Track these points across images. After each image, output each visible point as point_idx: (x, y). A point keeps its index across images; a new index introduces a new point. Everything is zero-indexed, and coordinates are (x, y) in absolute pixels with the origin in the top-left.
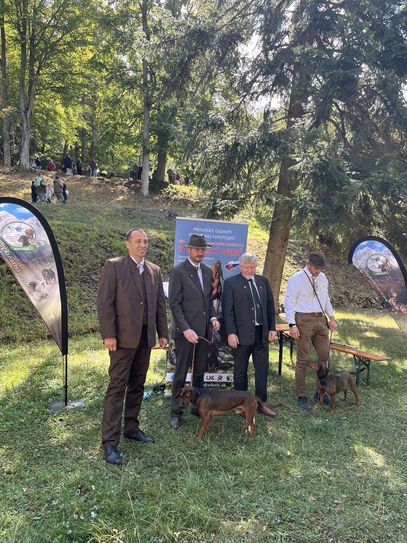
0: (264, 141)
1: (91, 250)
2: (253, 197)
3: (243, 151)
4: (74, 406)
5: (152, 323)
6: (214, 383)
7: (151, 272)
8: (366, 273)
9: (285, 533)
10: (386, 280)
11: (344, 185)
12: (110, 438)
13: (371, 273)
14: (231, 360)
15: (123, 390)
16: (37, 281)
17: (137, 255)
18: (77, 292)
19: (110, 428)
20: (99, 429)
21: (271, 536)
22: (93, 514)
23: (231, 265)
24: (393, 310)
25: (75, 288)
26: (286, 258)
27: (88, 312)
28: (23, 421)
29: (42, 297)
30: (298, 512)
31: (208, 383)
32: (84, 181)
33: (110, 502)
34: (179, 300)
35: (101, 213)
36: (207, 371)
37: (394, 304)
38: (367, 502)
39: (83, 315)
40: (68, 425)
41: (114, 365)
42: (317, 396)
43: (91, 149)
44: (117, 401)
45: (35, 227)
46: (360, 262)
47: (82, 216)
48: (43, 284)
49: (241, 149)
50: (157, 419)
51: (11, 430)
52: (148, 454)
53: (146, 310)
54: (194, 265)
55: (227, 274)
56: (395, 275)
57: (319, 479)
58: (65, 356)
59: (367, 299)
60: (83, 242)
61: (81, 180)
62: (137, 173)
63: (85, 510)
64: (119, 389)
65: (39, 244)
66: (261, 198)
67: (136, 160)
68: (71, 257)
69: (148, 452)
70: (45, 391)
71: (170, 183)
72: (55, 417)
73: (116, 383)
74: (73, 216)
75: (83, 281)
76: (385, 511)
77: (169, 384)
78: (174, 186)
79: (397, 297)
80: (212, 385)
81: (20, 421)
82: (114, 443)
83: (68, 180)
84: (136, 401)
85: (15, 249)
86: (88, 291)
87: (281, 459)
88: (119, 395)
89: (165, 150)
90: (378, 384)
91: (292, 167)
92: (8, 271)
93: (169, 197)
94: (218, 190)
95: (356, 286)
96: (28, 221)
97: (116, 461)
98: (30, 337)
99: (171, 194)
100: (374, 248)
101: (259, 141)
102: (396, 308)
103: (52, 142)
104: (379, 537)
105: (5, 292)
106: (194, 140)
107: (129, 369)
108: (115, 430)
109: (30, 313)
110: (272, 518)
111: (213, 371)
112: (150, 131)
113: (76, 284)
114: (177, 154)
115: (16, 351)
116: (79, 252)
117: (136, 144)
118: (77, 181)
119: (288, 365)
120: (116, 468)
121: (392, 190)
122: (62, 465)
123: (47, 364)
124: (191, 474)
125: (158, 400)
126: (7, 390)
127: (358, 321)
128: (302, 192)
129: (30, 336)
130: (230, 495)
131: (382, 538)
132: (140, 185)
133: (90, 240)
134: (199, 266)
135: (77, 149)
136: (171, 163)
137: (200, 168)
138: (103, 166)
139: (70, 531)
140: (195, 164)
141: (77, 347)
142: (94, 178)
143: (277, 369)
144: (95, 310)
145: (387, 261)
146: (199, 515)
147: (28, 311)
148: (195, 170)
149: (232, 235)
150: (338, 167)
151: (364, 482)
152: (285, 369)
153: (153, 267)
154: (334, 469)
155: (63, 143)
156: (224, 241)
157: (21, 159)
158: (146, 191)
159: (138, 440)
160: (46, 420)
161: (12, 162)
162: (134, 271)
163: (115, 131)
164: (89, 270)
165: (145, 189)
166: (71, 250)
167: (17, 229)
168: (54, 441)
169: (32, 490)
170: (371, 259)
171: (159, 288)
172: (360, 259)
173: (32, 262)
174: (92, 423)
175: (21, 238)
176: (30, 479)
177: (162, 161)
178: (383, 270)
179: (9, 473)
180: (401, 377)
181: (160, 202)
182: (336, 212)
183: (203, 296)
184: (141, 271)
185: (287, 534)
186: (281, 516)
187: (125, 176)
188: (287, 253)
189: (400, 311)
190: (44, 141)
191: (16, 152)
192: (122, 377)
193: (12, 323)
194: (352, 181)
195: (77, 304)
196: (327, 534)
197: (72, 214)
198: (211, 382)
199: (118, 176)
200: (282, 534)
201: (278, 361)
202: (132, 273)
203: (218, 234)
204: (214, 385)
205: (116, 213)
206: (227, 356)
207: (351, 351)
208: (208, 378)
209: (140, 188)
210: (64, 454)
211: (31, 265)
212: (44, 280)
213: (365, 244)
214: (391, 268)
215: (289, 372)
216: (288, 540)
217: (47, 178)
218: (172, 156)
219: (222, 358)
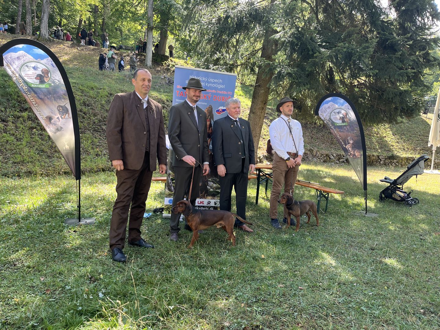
0: (250, 15)
1: (102, 105)
2: (239, 68)
3: (233, 24)
4: (86, 222)
5: (153, 151)
6: (203, 207)
7: (154, 107)
8: (330, 123)
9: (260, 308)
10: (345, 129)
11: (315, 53)
12: (116, 242)
13: (333, 123)
14: (219, 188)
15: (128, 204)
16: (52, 115)
17: (141, 92)
18: (90, 139)
19: (117, 234)
20: (107, 238)
21: (247, 310)
22: (101, 295)
23: (221, 110)
24: (349, 154)
25: (88, 136)
26: (264, 121)
27: (99, 155)
28: (42, 231)
29: (58, 130)
30: (269, 295)
31: (199, 206)
32: (97, 51)
33: (115, 286)
34: (177, 132)
35: (111, 77)
36: (198, 197)
37: (350, 149)
38: (324, 289)
39: (95, 157)
40: (81, 235)
41: (120, 183)
42: (285, 220)
43: (103, 25)
44: (124, 213)
45: (50, 68)
46: (325, 115)
47: (95, 78)
48: (58, 118)
49: (232, 21)
50: (157, 232)
51: (32, 237)
52: (148, 256)
53: (149, 139)
54: (191, 105)
55: (217, 117)
56: (352, 126)
57: (287, 273)
58: (78, 181)
59: (327, 155)
60: (95, 98)
61: (93, 50)
62: (142, 47)
63: (95, 292)
64: (125, 203)
65: (54, 82)
66: (246, 68)
67: (141, 35)
68: (85, 109)
69: (148, 254)
70: (62, 211)
71: (170, 57)
72: (70, 229)
73: (122, 198)
74: (87, 78)
75: (95, 130)
76: (339, 295)
77: (167, 207)
78: (173, 59)
79: (352, 144)
80: (202, 208)
81: (40, 231)
82: (120, 246)
83: (82, 50)
84: (139, 215)
85: (32, 85)
86: (99, 138)
87: (256, 260)
88: (125, 208)
89: (166, 27)
90: (334, 212)
91: (273, 36)
92: (29, 118)
93: (169, 69)
94: (211, 56)
95: (318, 145)
96: (44, 61)
97: (121, 260)
98: (49, 173)
99: (170, 66)
100: (337, 104)
101: (246, 14)
102: (352, 153)
103: (68, 18)
104: (335, 313)
105: (27, 136)
106: (191, 13)
107: (134, 187)
108: (120, 237)
109: (49, 154)
110: (249, 299)
111: (203, 197)
112: (154, 11)
113: (88, 132)
114: (177, 32)
115: (37, 182)
116: (92, 106)
117: (141, 22)
118: (90, 51)
119: (263, 198)
120: (121, 264)
121: (354, 59)
122: (75, 262)
123: (63, 193)
124: (184, 269)
125: (157, 219)
126: (29, 210)
127: (319, 171)
128: (281, 56)
129: (49, 171)
130: (215, 283)
131: (337, 314)
132: (145, 57)
133: (101, 97)
134: (195, 106)
135: (90, 24)
136: (171, 40)
137: (196, 38)
138: (113, 40)
139: (80, 308)
140: (191, 34)
141: (90, 181)
142: (105, 49)
143: (255, 201)
144: (105, 154)
145: (347, 114)
146: (190, 295)
147: (46, 152)
148: (192, 39)
149: (223, 84)
150: (311, 39)
151: (322, 275)
152: (260, 201)
153: (155, 104)
154: (299, 267)
155: (78, 19)
156: (216, 89)
157: (41, 29)
158: (149, 62)
159: (140, 246)
160: (61, 231)
161: (33, 32)
162: (139, 105)
163: (123, 9)
164: (100, 121)
165: (148, 60)
166: (84, 104)
167: (35, 68)
168: (68, 246)
169: (49, 279)
170: (334, 112)
171: (160, 122)
172: (325, 112)
173: (48, 98)
174: (102, 234)
175: (37, 77)
176: (47, 272)
177: (164, 37)
178: (343, 121)
179: (29, 267)
180: (352, 208)
181: (162, 72)
182: (308, 76)
183: (198, 131)
184: (145, 106)
185: (261, 309)
186: (256, 297)
187: (132, 49)
188: (266, 117)
189: (354, 155)
190: (61, 16)
191: (36, 24)
192: (127, 193)
193: (33, 160)
194: (323, 50)
195: (89, 148)
196: (293, 310)
197: (86, 77)
198: (201, 206)
199: (126, 49)
200: (257, 309)
201: (255, 195)
202: (137, 106)
203: (211, 82)
204: (204, 209)
205: (124, 78)
206: (215, 185)
207: (314, 187)
208: (199, 203)
209: (145, 60)
210: (77, 255)
211: (47, 101)
212: (59, 115)
213: (330, 100)
214: (350, 120)
215: (264, 203)
216: (261, 313)
217: (63, 46)
218: (172, 33)
219: (211, 187)
